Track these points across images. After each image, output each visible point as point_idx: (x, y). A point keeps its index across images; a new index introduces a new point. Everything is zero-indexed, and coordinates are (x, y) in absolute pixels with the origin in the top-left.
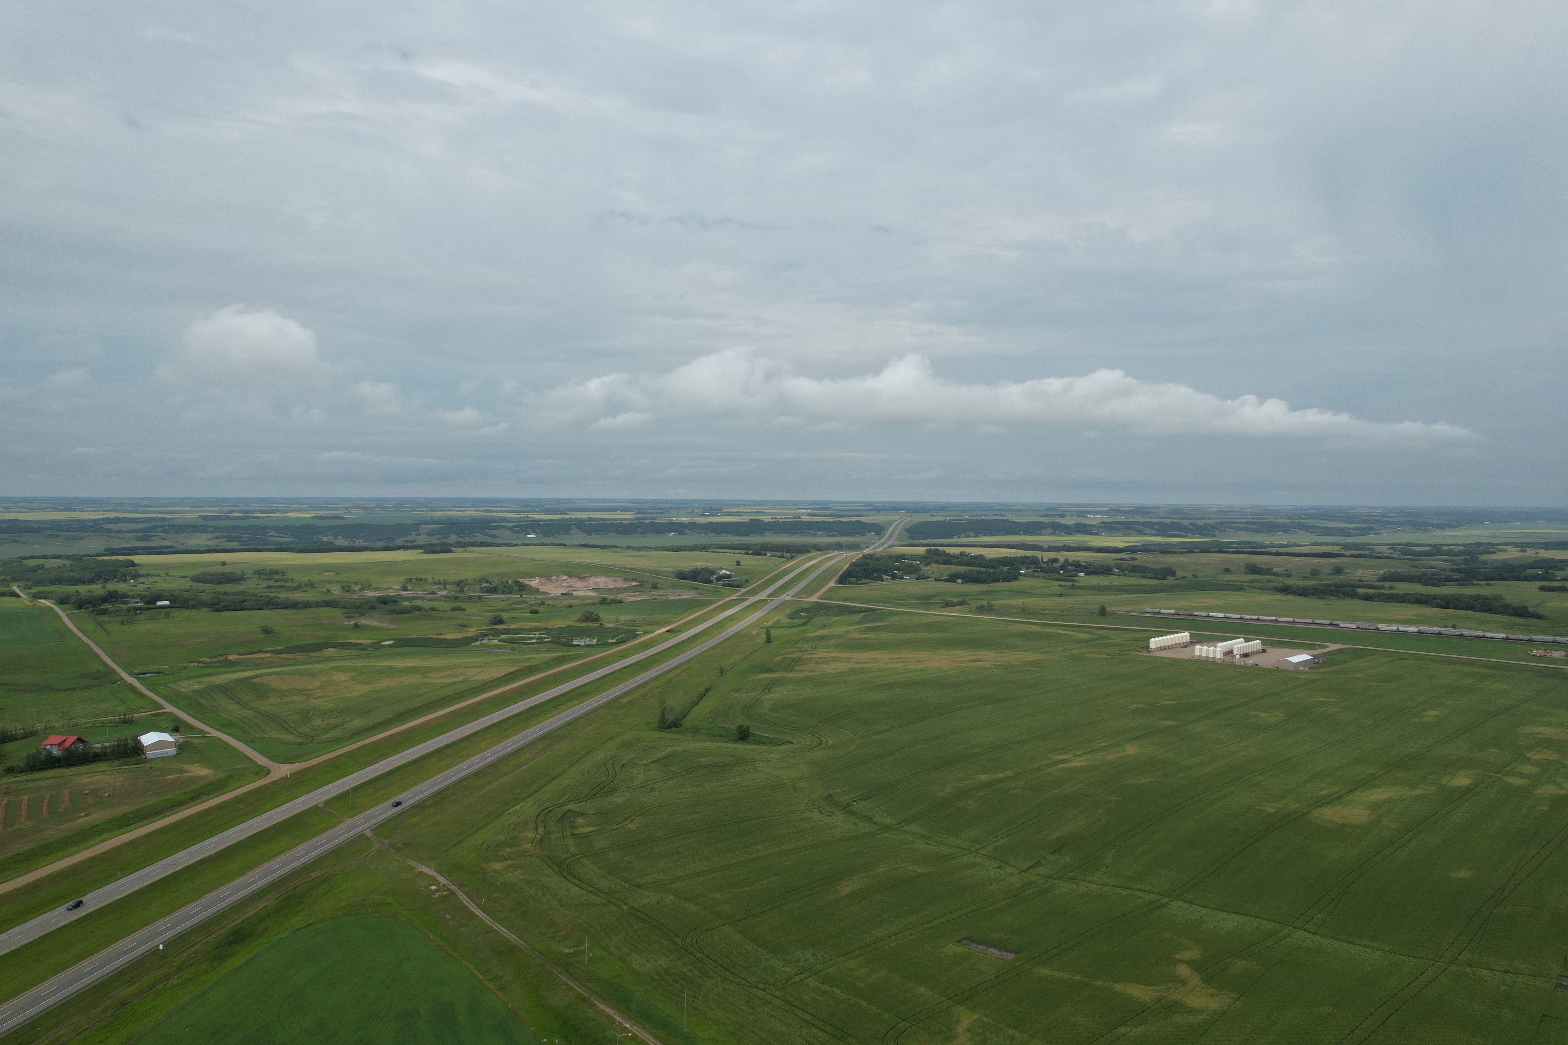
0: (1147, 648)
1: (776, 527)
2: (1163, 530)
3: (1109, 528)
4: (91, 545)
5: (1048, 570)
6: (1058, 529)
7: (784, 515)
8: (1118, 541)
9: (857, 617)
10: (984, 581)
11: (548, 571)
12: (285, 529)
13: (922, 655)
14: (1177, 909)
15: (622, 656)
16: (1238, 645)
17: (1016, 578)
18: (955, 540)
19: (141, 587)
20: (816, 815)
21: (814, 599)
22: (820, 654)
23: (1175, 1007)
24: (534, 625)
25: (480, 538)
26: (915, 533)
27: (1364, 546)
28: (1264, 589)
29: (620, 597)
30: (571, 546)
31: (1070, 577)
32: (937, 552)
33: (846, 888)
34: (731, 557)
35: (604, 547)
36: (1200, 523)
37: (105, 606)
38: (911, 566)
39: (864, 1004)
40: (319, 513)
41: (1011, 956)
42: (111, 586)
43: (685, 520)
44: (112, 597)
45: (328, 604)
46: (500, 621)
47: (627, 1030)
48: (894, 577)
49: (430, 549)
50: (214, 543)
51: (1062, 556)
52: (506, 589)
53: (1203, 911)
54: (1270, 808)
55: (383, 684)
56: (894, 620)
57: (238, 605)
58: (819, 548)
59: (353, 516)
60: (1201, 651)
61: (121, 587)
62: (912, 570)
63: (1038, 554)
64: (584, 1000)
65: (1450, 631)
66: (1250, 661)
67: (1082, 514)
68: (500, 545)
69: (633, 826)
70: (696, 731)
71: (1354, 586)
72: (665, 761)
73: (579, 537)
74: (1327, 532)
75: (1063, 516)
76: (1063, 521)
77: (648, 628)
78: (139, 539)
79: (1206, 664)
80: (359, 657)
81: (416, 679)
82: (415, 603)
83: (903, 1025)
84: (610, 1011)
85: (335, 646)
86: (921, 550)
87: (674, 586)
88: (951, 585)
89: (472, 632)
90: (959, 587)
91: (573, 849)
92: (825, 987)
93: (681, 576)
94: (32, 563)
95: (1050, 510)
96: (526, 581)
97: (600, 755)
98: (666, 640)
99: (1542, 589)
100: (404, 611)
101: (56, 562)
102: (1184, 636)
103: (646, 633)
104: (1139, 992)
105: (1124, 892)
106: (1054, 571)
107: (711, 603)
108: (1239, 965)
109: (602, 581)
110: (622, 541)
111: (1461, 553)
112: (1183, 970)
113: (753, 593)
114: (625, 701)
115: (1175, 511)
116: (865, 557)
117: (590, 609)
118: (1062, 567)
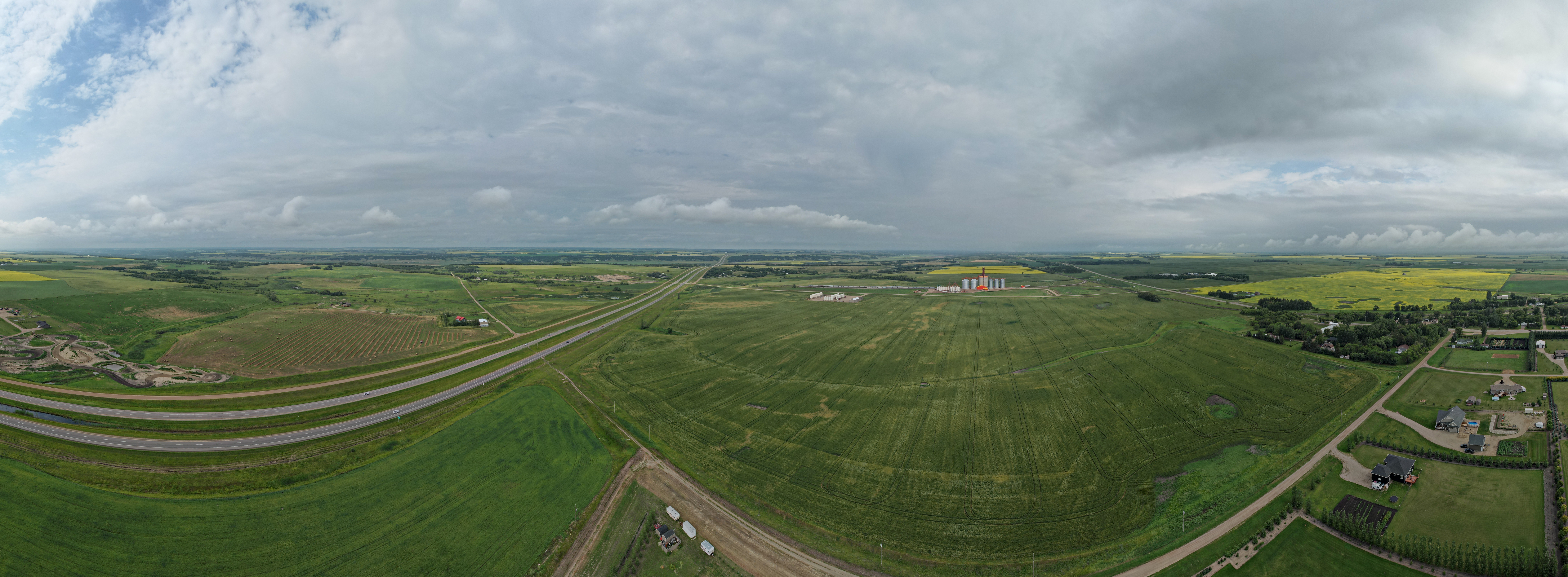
0: (809, 298)
1: (681, 258)
2: (814, 258)
3: (796, 258)
4: (468, 261)
5: (776, 273)
6: (780, 258)
7: (684, 254)
8: (799, 262)
9: (710, 290)
10: (755, 277)
11: (603, 273)
12: (520, 257)
13: (733, 303)
14: (820, 385)
15: (628, 303)
16: (838, 296)
17: (765, 276)
18: (744, 262)
19: (480, 274)
20: (695, 360)
21: (695, 283)
22: (697, 303)
23: (820, 419)
24: (598, 291)
25: (580, 261)
26: (731, 260)
27: (873, 262)
28: (845, 277)
29: (628, 282)
30: (611, 264)
31: (784, 275)
32: (738, 267)
33: (706, 387)
34: (666, 268)
35: (622, 265)
36: (825, 256)
37: (471, 279)
38: (729, 272)
39: (713, 430)
40: (530, 253)
41: (765, 409)
42: (473, 274)
43: (651, 255)
44: (473, 277)
45: (532, 282)
46: (587, 290)
47: (628, 438)
48: (723, 276)
49: (564, 265)
50: (499, 262)
51: (781, 268)
52: (589, 279)
53: (828, 385)
54: (848, 347)
55: (549, 309)
56: (723, 291)
57: (506, 282)
58: (696, 265)
59: (540, 253)
60: (826, 298)
61: (475, 274)
62: (729, 273)
63: (773, 267)
64: (614, 426)
65: (895, 287)
66: (841, 301)
67: (787, 253)
68: (587, 264)
69: (631, 363)
70: (654, 330)
71: (871, 275)
72: (643, 340)
73: (614, 261)
74: (863, 258)
75: (781, 254)
76: (781, 256)
77: (637, 293)
78: (479, 260)
79: (828, 303)
80: (541, 300)
81: (559, 308)
82: (559, 283)
83: (727, 437)
84: (623, 431)
85: (534, 296)
86: (733, 266)
87: (647, 279)
88: (743, 278)
89: (577, 293)
90: (746, 279)
91: (611, 370)
92: (699, 424)
93: (649, 275)
94: (455, 266)
95: (777, 252)
96: (595, 276)
97: (620, 337)
98: (644, 298)
99: (916, 273)
100: (555, 286)
101: (460, 266)
102: (821, 294)
103: (636, 295)
104: (808, 416)
105: (803, 382)
106: (778, 273)
107: (659, 285)
108: (840, 401)
109: (621, 277)
110: (629, 263)
111: (897, 263)
112: (822, 406)
113: (673, 281)
114: (629, 319)
115: (818, 252)
116: (713, 268)
117: (617, 287)
118: (781, 271)
